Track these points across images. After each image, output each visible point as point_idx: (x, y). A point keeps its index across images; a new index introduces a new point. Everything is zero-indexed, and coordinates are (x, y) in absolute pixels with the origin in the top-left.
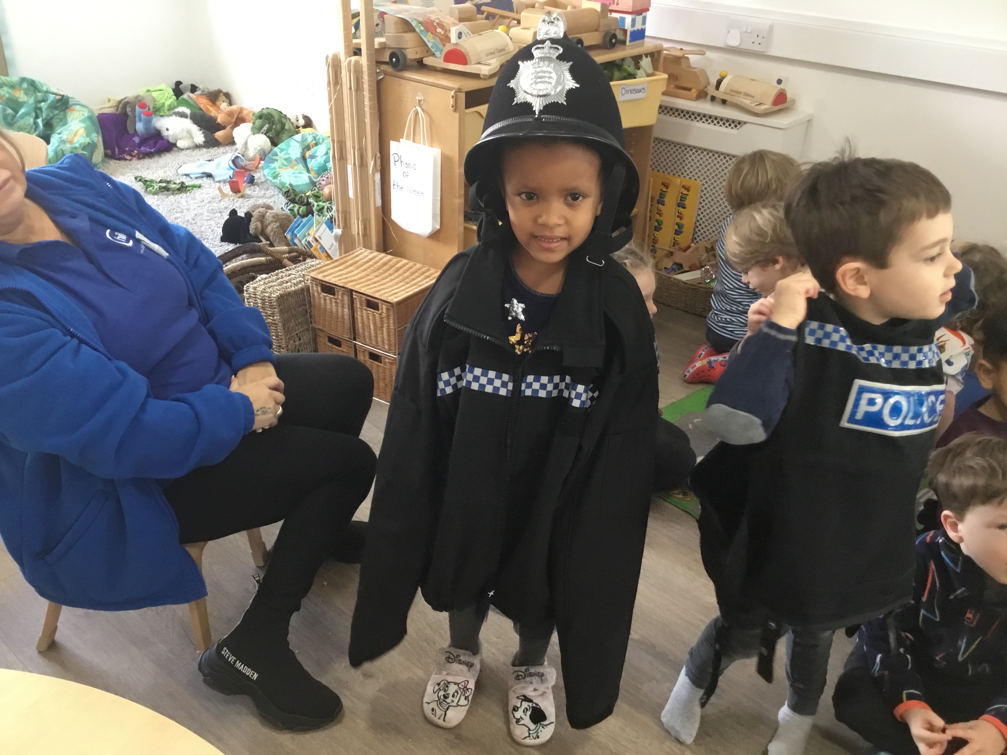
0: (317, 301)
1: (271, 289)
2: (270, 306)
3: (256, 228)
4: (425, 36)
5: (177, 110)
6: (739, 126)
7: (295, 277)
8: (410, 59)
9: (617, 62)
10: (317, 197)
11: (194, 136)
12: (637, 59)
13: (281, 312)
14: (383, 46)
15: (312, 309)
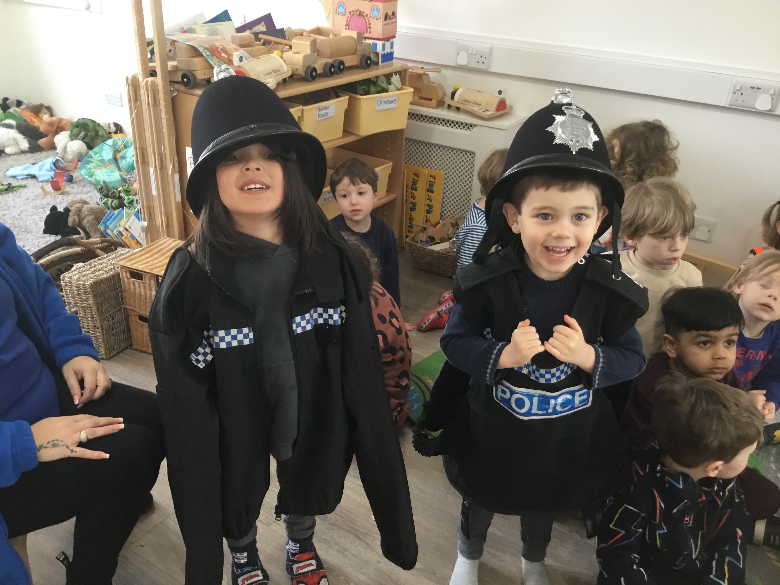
0: (127, 285)
1: (85, 278)
2: (84, 292)
3: (74, 221)
4: (211, 60)
5: (4, 122)
6: (471, 128)
7: (107, 265)
8: (200, 79)
9: (372, 79)
10: (127, 192)
11: (20, 143)
12: (388, 76)
13: (94, 296)
14: (176, 69)
15: (123, 292)
